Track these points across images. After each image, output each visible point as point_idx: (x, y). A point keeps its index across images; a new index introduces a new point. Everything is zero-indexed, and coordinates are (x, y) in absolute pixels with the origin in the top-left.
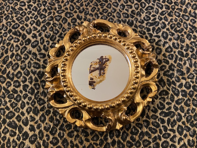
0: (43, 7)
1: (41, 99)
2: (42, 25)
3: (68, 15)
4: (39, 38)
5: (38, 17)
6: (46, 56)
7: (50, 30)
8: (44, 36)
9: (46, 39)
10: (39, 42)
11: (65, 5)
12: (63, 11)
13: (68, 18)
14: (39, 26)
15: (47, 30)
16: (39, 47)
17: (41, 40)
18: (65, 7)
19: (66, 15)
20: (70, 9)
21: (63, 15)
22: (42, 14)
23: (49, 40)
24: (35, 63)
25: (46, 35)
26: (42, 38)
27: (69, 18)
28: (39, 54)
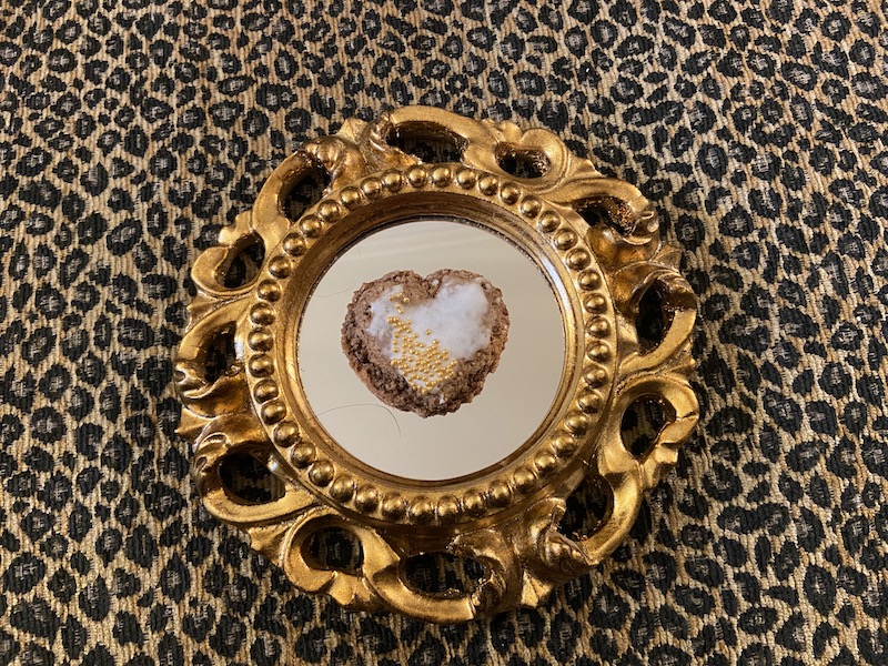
0: (154, 71)
1: (161, 489)
2: (154, 147)
3: (272, 99)
4: (142, 208)
5: (132, 116)
6: (177, 287)
7: (191, 171)
8: (164, 198)
9: (174, 212)
10: (145, 226)
11: (254, 55)
12: (249, 81)
13: (272, 109)
14: (140, 153)
15: (178, 172)
16: (146, 248)
17: (150, 218)
18: (255, 63)
19: (261, 97)
20: (279, 73)
21: (248, 99)
22: (154, 102)
23: (190, 215)
24: (129, 322)
25: (172, 194)
26: (157, 208)
27: (274, 109)
28: (144, 281)
